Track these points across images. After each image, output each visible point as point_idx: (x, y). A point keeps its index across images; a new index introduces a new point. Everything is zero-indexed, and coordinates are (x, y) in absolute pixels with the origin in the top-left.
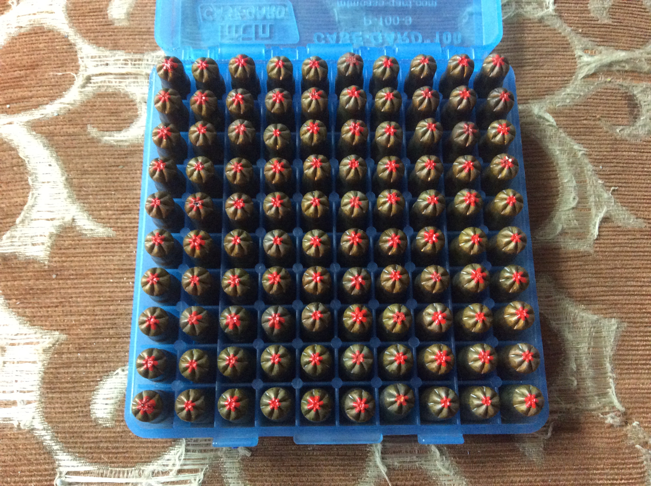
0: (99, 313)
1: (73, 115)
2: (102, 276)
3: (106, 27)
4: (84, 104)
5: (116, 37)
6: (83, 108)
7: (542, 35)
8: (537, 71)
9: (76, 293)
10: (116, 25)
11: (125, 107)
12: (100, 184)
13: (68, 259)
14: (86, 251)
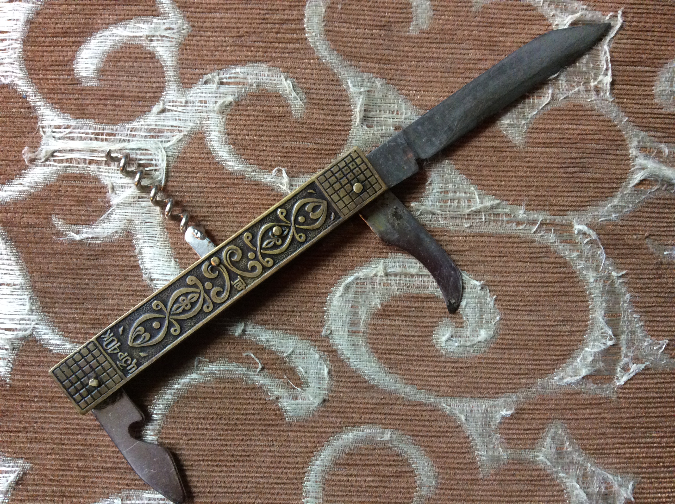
0: (66, 442)
3: (71, 87)
4: (48, 187)
7: (593, 127)
8: (581, 175)
9: (40, 418)
10: (83, 84)
11: (95, 194)
12: (67, 290)
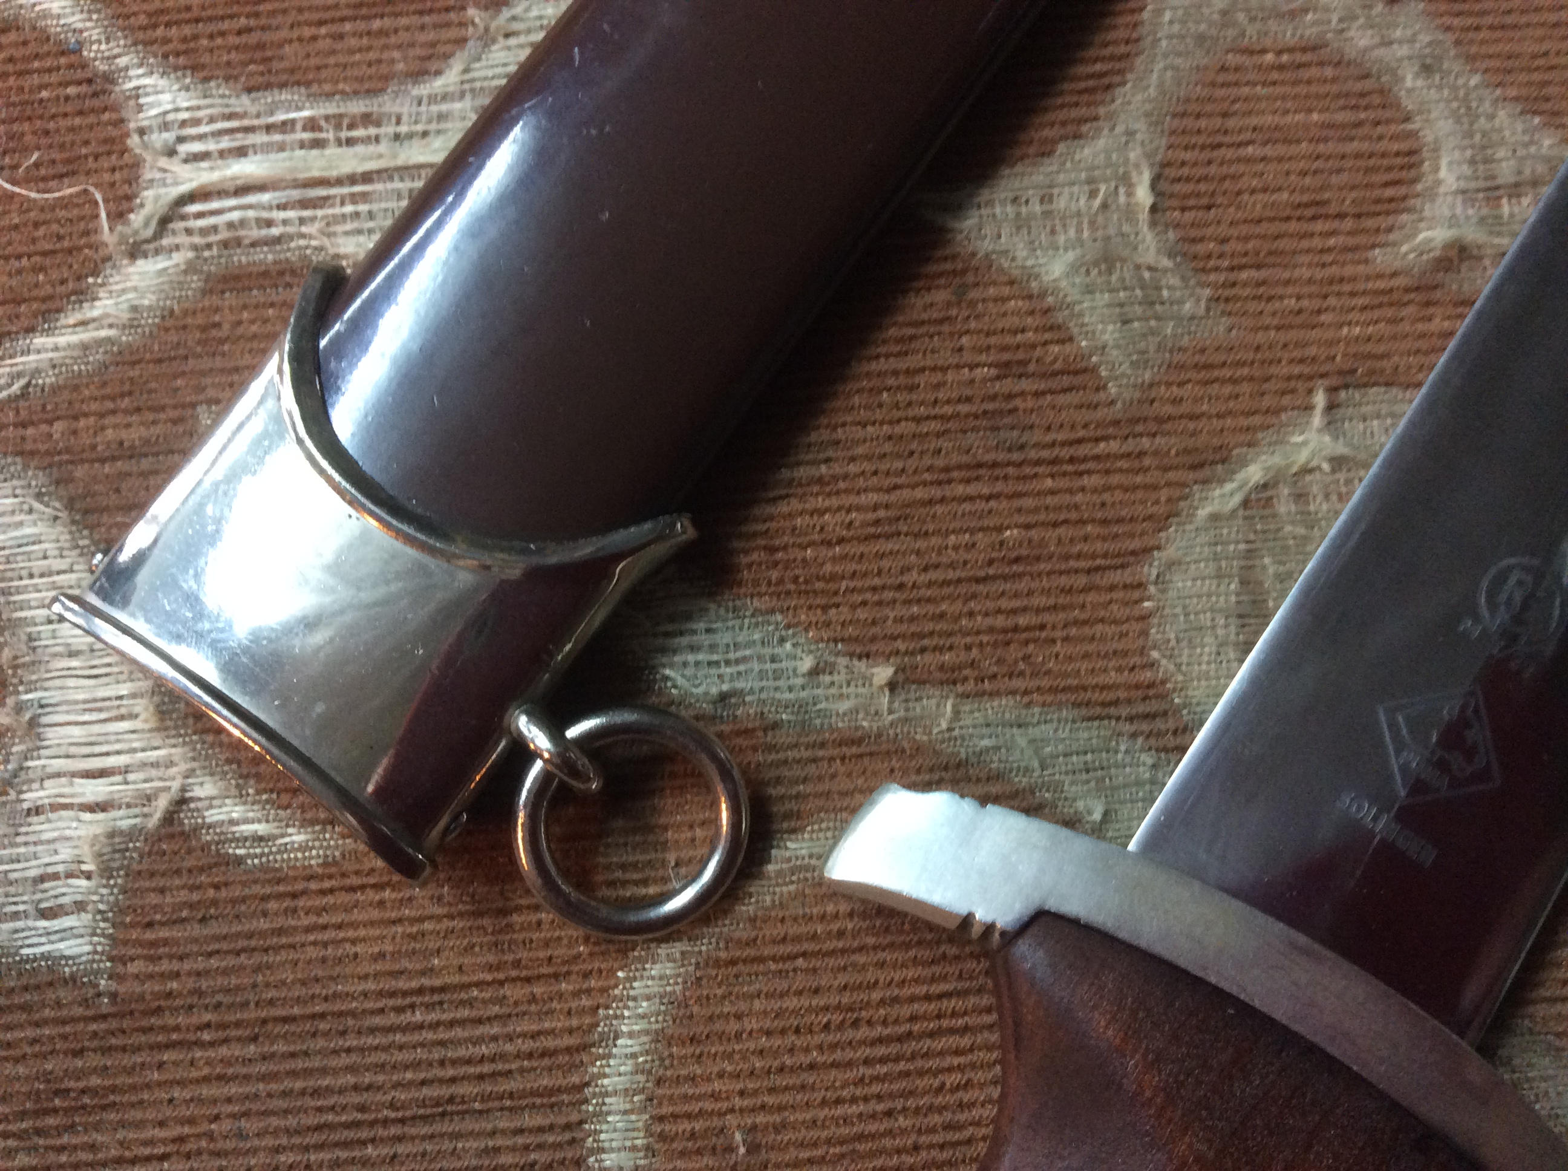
1: (134, 373)
2: (323, 1026)
5: (267, 37)
6: (173, 337)
13: (187, 966)
14: (247, 926)
